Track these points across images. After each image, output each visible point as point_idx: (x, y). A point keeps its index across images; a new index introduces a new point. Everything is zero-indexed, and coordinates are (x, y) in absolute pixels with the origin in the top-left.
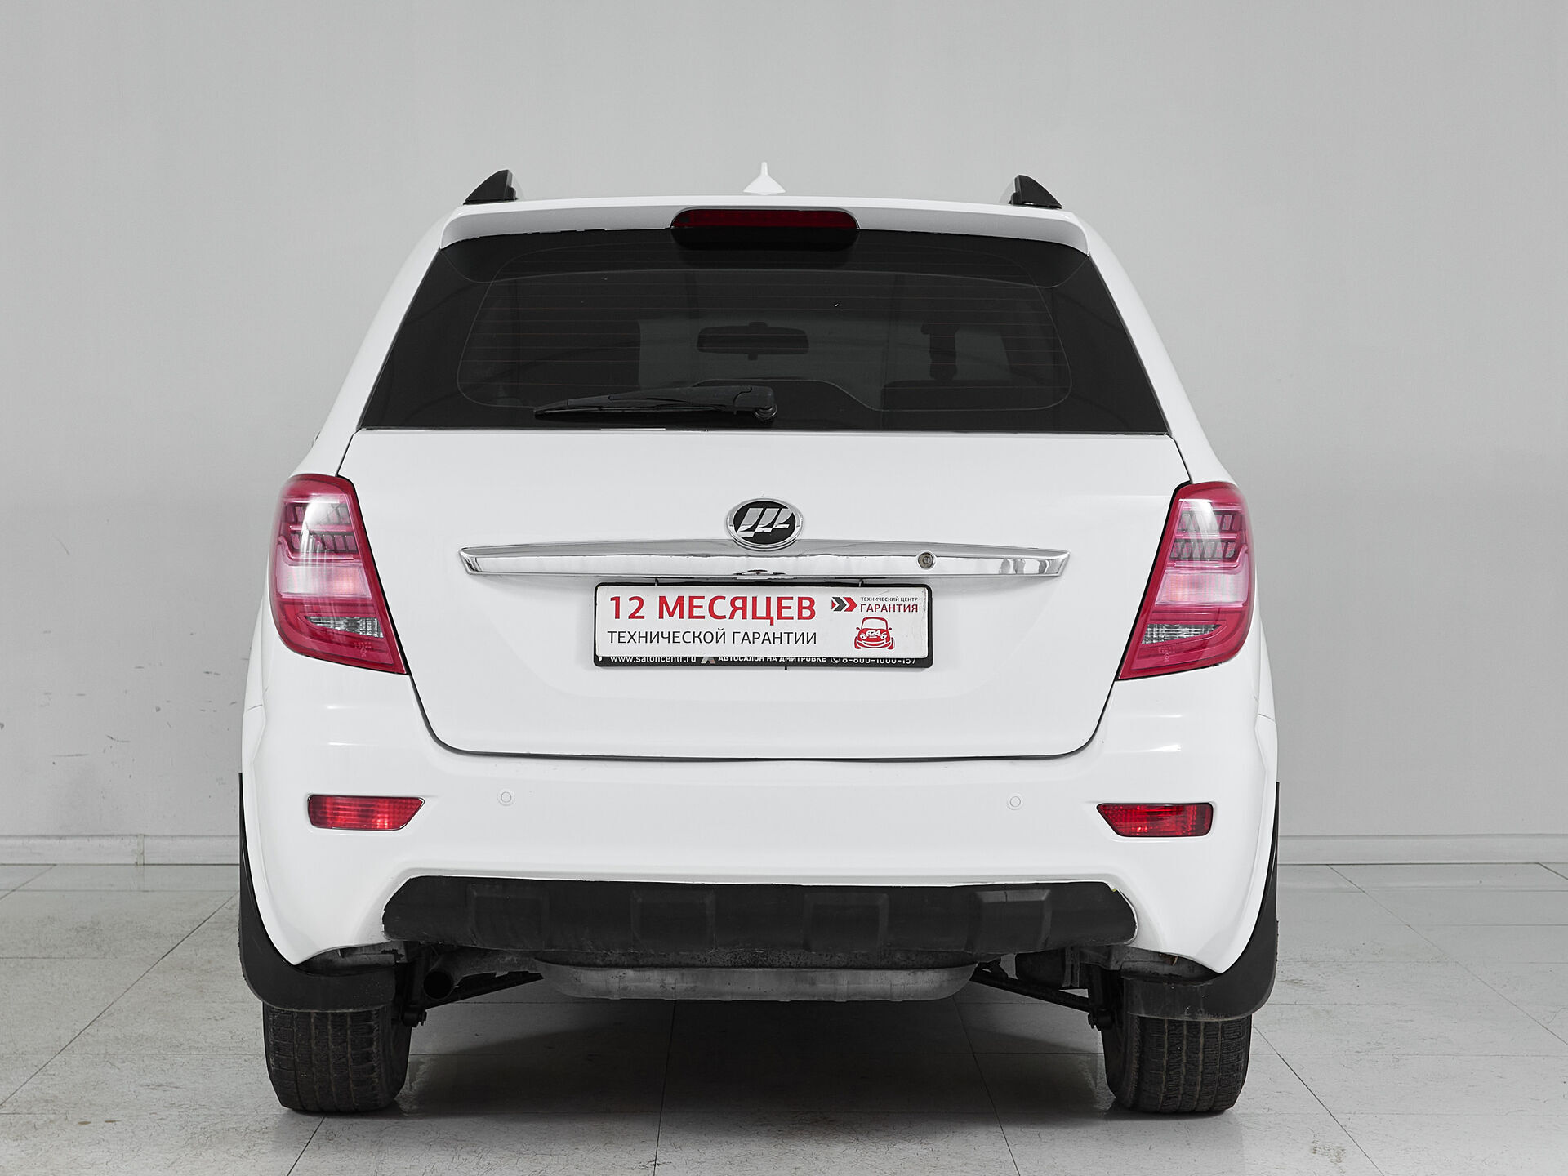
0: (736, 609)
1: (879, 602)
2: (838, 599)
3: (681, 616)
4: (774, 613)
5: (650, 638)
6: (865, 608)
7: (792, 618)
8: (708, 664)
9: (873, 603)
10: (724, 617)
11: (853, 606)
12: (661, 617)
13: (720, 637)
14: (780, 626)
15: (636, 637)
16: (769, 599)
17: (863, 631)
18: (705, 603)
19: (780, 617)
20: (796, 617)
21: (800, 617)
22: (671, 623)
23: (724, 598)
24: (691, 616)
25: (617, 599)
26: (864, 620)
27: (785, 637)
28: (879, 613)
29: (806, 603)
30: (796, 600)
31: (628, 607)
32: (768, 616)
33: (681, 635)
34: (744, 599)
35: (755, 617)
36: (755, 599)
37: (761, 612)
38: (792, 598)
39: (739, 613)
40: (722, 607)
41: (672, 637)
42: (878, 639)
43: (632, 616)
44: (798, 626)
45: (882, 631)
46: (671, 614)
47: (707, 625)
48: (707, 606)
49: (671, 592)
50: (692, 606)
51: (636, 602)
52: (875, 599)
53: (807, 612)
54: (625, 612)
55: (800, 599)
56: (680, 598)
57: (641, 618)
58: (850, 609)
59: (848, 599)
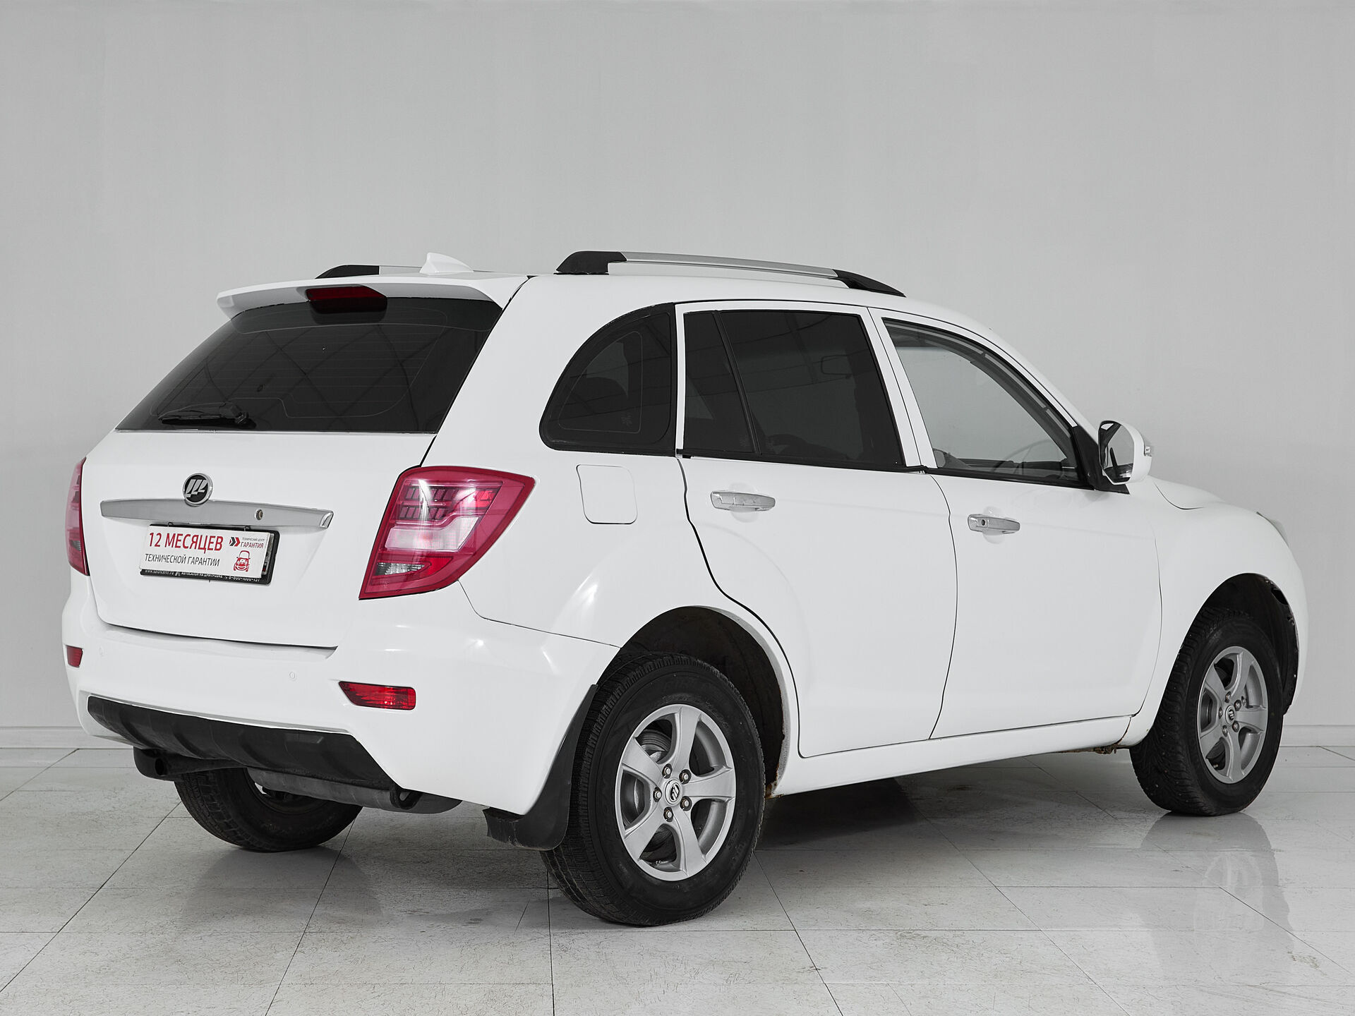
0: (193, 542)
1: (249, 541)
2: (233, 538)
3: (173, 547)
4: (207, 547)
5: (159, 558)
6: (243, 545)
7: (213, 549)
8: (178, 576)
9: (247, 541)
10: (187, 547)
11: (239, 542)
12: (167, 546)
13: (187, 561)
14: (207, 554)
15: (155, 558)
16: (207, 537)
18: (182, 538)
19: (209, 549)
21: (216, 549)
22: (171, 551)
23: (190, 535)
24: (176, 547)
25: (152, 534)
27: (208, 561)
28: (247, 549)
29: (219, 540)
31: (156, 539)
32: (204, 549)
33: (170, 557)
34: (197, 536)
35: (199, 548)
36: (201, 536)
37: (202, 546)
38: (214, 537)
39: (194, 544)
40: (188, 542)
41: (170, 560)
42: (244, 565)
43: (156, 545)
44: (214, 554)
45: (246, 559)
46: (171, 544)
47: (181, 552)
48: (182, 541)
49: (172, 531)
50: (177, 540)
51: (159, 536)
52: (248, 539)
53: (218, 546)
54: (154, 542)
55: (218, 537)
56: (174, 534)
57: (159, 546)
58: (236, 545)
59: (237, 538)
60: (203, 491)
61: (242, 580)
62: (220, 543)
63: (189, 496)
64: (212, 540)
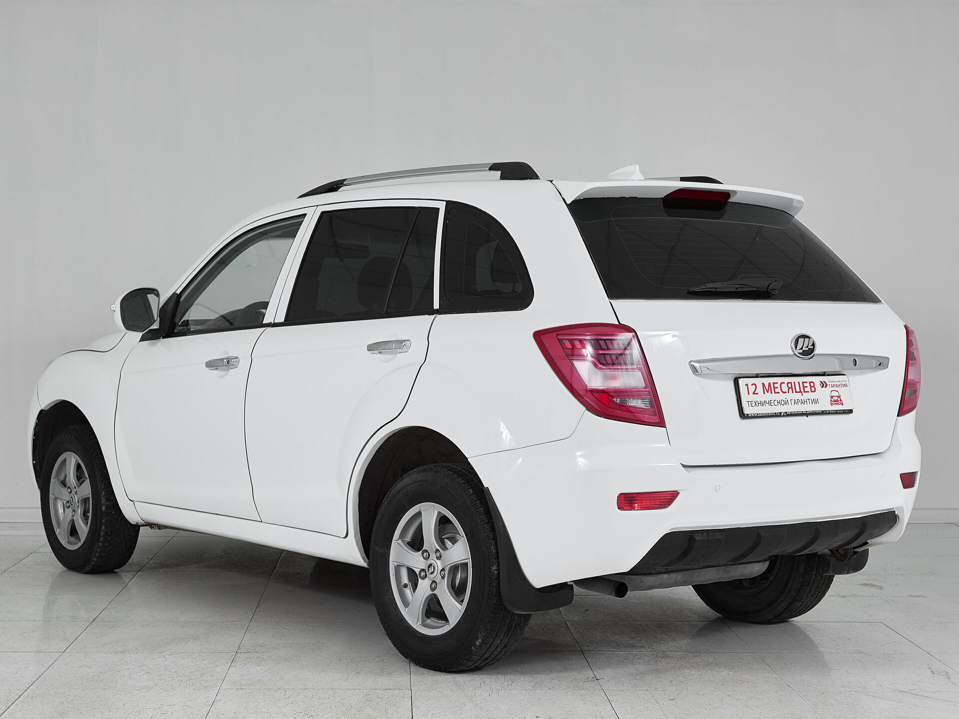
0: (789, 388)
1: (834, 383)
2: (821, 382)
3: (771, 393)
4: (802, 390)
5: (762, 404)
6: (830, 386)
7: (808, 392)
8: (784, 416)
9: (833, 383)
10: (786, 392)
11: (827, 385)
12: (764, 393)
13: (786, 403)
14: (806, 396)
15: (757, 403)
16: (799, 383)
17: (832, 397)
18: (778, 385)
19: (805, 392)
20: (810, 391)
21: (811, 391)
22: (769, 396)
23: (784, 383)
24: (775, 393)
25: (747, 385)
26: (831, 391)
27: (808, 400)
28: (835, 388)
29: (812, 384)
30: (808, 382)
31: (752, 389)
32: (800, 392)
33: (772, 402)
34: (791, 383)
35: (796, 392)
36: (794, 383)
37: (798, 390)
38: (807, 382)
39: (790, 390)
40: (785, 388)
41: (770, 403)
42: (837, 401)
43: (754, 393)
44: (811, 396)
45: (838, 397)
46: (768, 392)
47: (781, 397)
48: (779, 387)
49: (766, 381)
50: (774, 388)
51: (754, 386)
52: (833, 382)
53: (813, 389)
54: (751, 392)
55: (810, 382)
56: (770, 384)
57: (757, 394)
58: (826, 387)
59: (824, 382)
60: (812, 347)
61: (836, 412)
62: (814, 386)
63: (801, 351)
64: (805, 385)
